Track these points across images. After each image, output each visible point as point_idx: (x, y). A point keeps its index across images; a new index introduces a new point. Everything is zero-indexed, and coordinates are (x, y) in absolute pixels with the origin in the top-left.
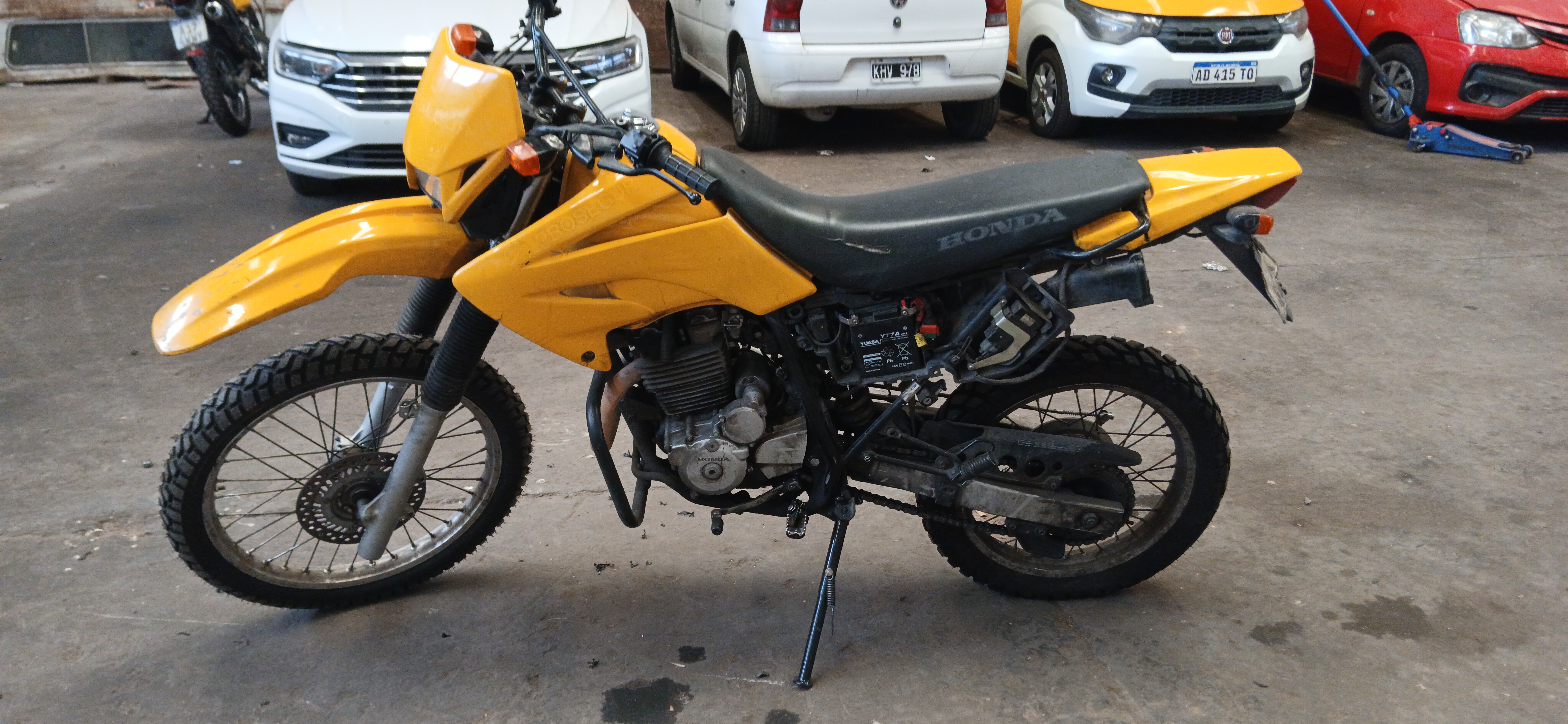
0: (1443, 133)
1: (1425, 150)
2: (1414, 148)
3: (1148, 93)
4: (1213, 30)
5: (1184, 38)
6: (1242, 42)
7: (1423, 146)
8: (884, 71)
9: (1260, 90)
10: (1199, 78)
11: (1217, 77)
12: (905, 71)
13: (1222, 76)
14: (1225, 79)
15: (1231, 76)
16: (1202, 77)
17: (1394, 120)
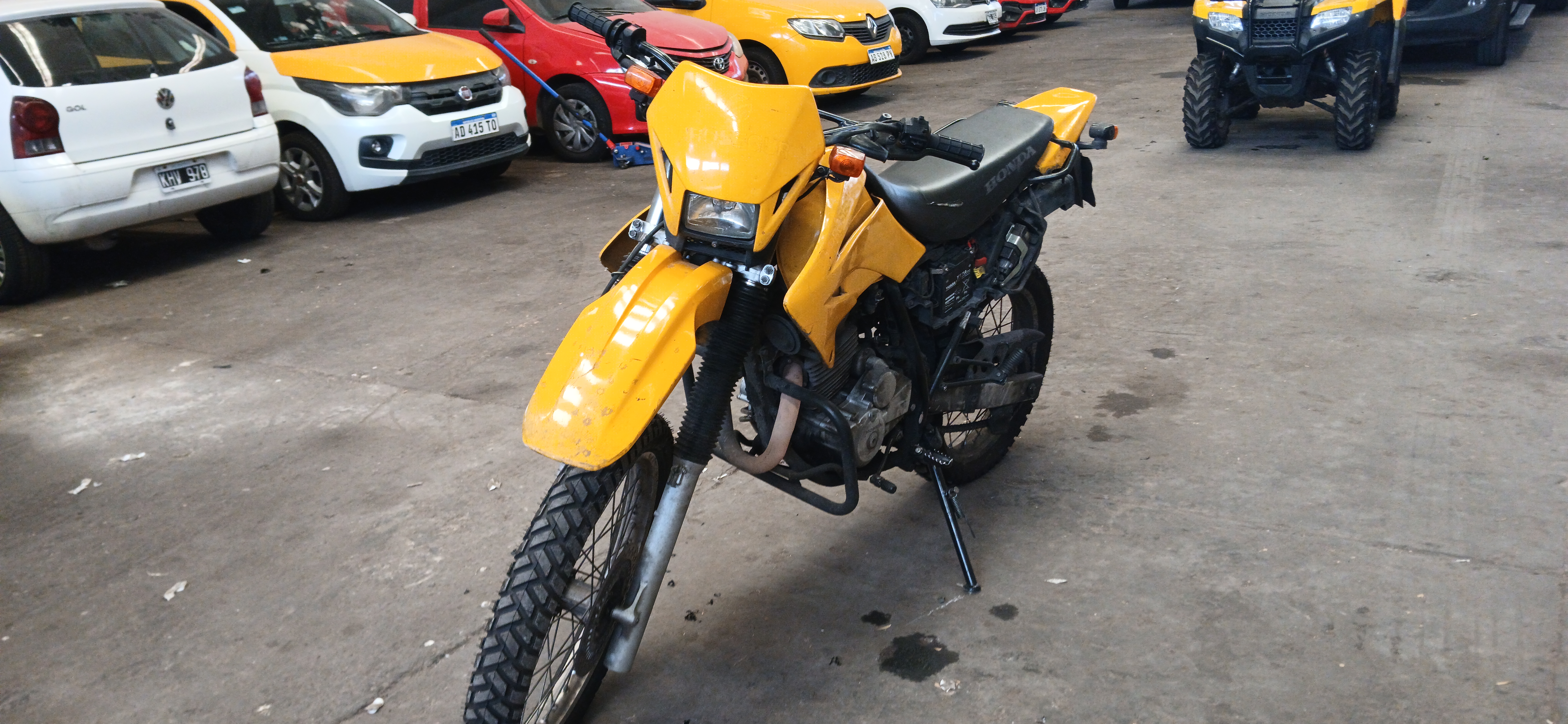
0: (637, 149)
1: (629, 166)
3: (419, 157)
4: (454, 90)
5: (433, 100)
6: (479, 97)
7: (628, 162)
8: (172, 178)
9: (503, 139)
10: (457, 135)
11: (471, 132)
12: (192, 175)
13: (474, 131)
14: (477, 133)
15: (480, 129)
16: (460, 134)
17: (586, 149)
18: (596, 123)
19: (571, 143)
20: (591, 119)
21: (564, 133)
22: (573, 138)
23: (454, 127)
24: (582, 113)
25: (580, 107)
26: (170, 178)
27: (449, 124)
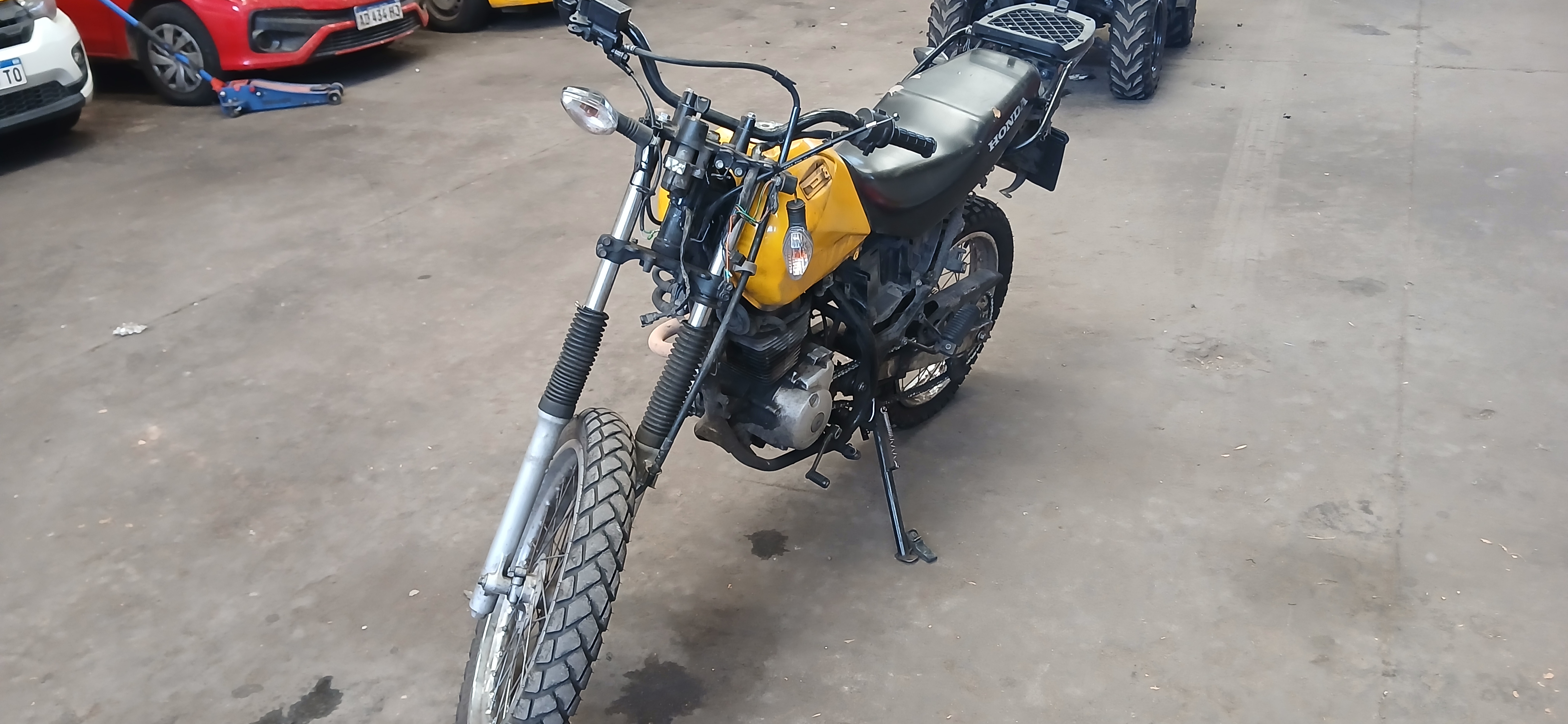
1: (242, 113)
2: (229, 112)
7: (239, 109)
9: (38, 91)
17: (193, 88)
18: (200, 55)
19: (173, 80)
20: (193, 49)
21: (163, 68)
22: (175, 74)
24: (181, 42)
25: (178, 34)
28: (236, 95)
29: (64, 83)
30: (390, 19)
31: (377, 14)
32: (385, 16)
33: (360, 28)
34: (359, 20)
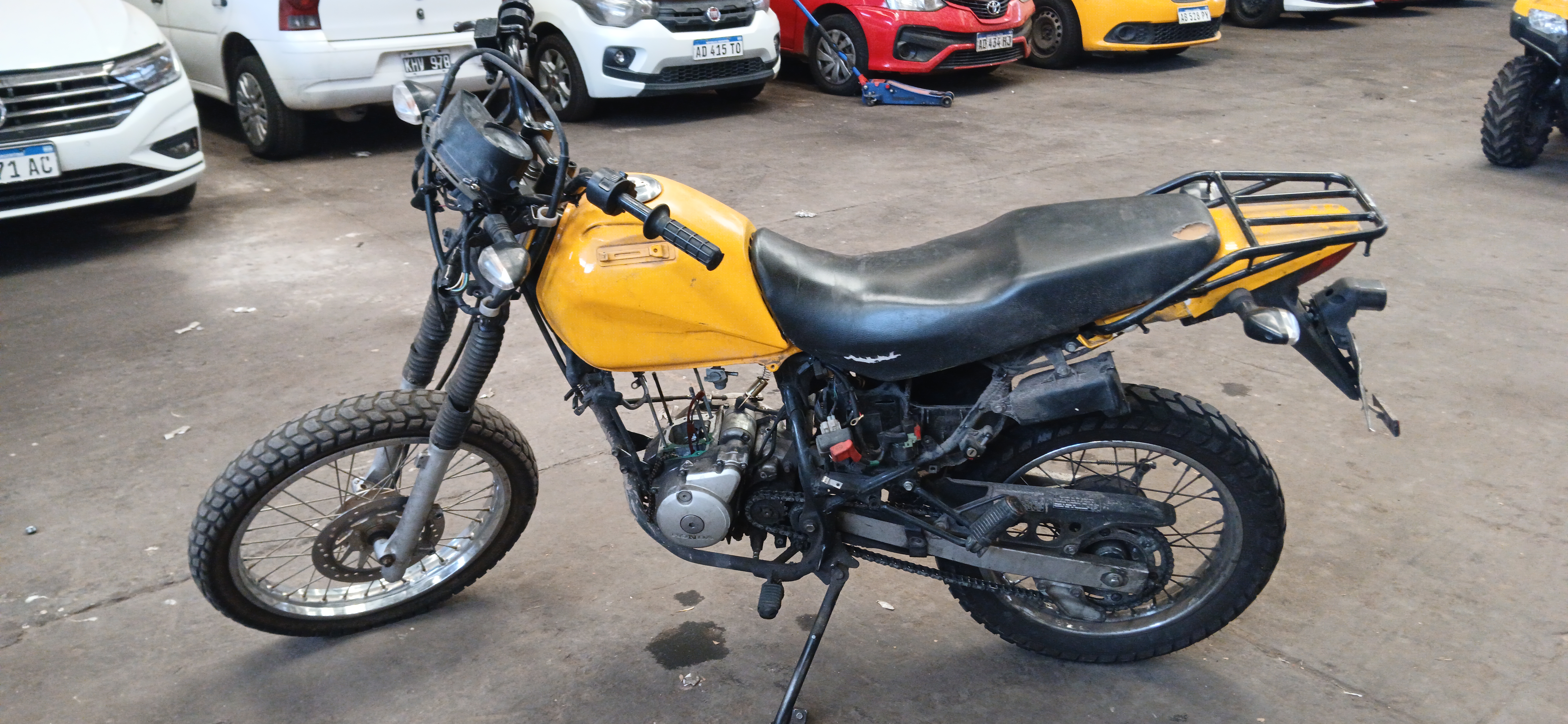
0: (888, 87)
1: (876, 104)
2: (867, 102)
3: (658, 72)
4: (702, 10)
5: (681, 18)
6: (728, 19)
7: (875, 100)
8: (416, 64)
9: (747, 63)
10: (698, 54)
11: (713, 53)
12: (435, 63)
13: (716, 52)
14: (719, 54)
15: (724, 51)
16: (701, 53)
17: (843, 81)
18: (854, 56)
19: (830, 74)
20: (851, 51)
21: (825, 63)
22: (832, 69)
23: (696, 47)
24: (843, 45)
25: (842, 38)
26: (413, 64)
27: (692, 43)
28: (875, 89)
29: (765, 59)
30: (1001, 47)
31: (993, 41)
32: (999, 44)
33: (978, 50)
34: (978, 44)
